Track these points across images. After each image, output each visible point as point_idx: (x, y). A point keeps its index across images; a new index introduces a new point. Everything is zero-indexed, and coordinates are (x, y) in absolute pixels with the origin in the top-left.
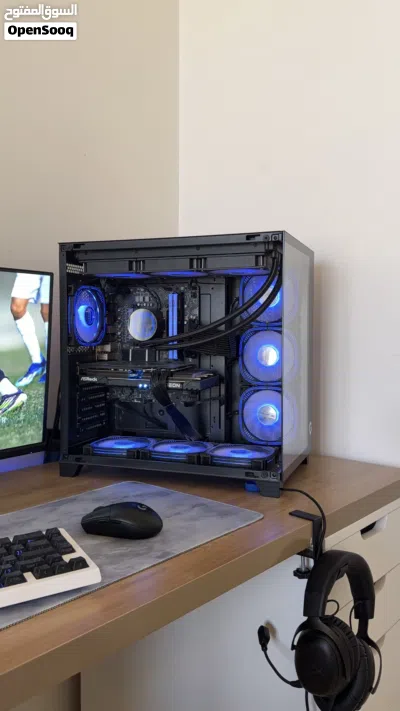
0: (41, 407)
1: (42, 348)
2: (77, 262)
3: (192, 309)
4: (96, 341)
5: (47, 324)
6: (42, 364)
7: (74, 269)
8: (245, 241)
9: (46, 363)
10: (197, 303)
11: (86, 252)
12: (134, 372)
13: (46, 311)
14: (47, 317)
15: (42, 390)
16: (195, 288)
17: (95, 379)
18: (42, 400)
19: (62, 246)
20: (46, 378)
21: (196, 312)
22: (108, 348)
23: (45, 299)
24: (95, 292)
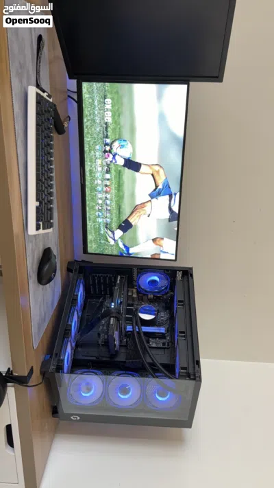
0: (106, 252)
1: (137, 254)
2: (183, 276)
3: (156, 343)
4: (139, 287)
5: (150, 257)
6: (128, 253)
7: (179, 275)
8: (196, 359)
9: (129, 256)
10: (159, 346)
11: (188, 281)
12: (121, 302)
13: (157, 257)
14: (153, 257)
15: (115, 253)
16: (168, 345)
17: (118, 282)
18: (110, 253)
19: (191, 269)
20: (121, 256)
21: (154, 345)
22: (135, 296)
23: (163, 256)
24: (166, 288)
